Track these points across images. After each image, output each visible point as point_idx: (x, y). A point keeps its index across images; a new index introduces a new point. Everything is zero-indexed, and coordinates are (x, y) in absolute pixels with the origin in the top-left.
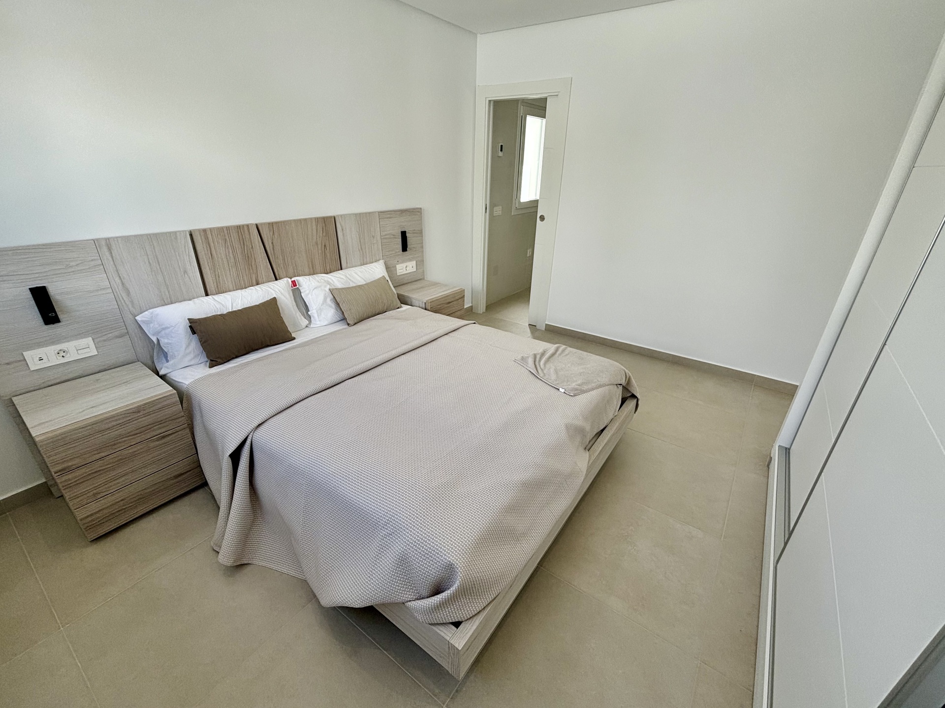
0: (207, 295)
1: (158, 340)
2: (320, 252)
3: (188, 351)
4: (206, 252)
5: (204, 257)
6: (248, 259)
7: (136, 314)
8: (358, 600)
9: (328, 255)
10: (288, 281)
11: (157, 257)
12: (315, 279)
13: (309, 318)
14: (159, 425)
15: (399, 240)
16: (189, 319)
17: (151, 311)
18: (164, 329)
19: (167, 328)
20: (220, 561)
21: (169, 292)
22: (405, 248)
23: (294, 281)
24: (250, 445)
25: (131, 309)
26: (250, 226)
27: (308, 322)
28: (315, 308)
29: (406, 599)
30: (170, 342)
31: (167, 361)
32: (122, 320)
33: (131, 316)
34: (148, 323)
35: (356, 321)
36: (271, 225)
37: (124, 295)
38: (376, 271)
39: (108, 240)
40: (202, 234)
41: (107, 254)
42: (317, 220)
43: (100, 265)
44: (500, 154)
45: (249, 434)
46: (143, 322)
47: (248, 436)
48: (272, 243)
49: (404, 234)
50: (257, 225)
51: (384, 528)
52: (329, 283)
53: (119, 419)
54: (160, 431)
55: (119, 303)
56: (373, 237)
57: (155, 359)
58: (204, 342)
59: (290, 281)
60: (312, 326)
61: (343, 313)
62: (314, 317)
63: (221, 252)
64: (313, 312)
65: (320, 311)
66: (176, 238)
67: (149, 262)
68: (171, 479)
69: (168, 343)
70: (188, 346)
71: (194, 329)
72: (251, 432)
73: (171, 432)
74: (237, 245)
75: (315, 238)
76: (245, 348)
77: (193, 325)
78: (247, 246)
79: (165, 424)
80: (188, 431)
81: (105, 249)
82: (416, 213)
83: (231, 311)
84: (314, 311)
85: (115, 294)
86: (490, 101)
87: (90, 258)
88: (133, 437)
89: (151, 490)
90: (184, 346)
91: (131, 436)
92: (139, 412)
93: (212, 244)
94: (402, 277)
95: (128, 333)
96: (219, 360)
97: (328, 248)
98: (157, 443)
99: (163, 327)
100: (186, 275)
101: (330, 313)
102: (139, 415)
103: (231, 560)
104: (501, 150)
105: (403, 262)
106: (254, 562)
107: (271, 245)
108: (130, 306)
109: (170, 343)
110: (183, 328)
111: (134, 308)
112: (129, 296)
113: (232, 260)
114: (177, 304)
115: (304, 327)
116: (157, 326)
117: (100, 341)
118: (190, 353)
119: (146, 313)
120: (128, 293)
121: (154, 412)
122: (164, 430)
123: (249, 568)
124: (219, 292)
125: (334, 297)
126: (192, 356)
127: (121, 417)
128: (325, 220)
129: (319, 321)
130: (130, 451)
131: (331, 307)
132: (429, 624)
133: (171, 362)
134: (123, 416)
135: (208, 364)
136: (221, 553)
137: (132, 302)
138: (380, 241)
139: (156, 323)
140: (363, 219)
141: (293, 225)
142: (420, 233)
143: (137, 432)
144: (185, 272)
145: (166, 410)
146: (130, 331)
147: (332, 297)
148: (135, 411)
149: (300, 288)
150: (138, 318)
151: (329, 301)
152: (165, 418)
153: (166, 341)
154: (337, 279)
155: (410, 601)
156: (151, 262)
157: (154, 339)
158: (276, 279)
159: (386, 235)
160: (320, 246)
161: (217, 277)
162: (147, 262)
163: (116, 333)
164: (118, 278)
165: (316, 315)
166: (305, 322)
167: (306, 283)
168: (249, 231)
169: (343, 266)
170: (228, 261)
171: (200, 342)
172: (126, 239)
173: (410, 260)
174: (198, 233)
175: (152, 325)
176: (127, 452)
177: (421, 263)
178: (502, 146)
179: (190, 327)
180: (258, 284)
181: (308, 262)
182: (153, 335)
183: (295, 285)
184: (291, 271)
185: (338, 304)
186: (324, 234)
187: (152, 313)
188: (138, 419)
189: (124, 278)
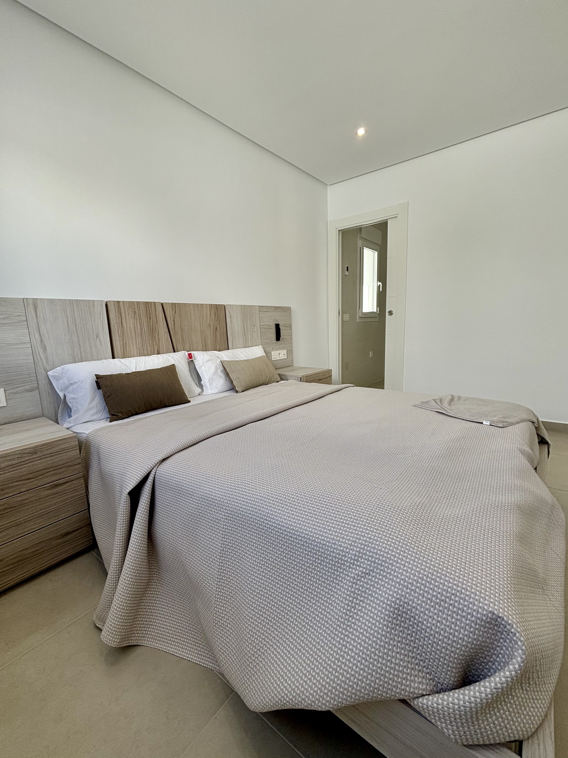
0: (113, 357)
1: (65, 396)
2: (212, 333)
3: (92, 405)
4: (118, 321)
5: (116, 325)
6: (153, 331)
7: (48, 369)
8: (326, 694)
9: (218, 336)
10: (185, 353)
11: (75, 319)
12: (208, 354)
13: (201, 386)
14: (54, 470)
15: (274, 330)
16: (96, 375)
17: (63, 366)
18: (71, 384)
19: (76, 383)
20: (104, 640)
21: (81, 353)
22: (278, 338)
23: (191, 354)
24: (151, 484)
25: (45, 364)
26: (156, 304)
27: (200, 390)
28: (207, 378)
29: (416, 691)
30: (76, 396)
31: (70, 416)
32: (35, 375)
33: (43, 371)
34: (57, 378)
35: (244, 389)
36: (174, 305)
37: (41, 351)
38: (257, 352)
39: (35, 301)
40: (116, 304)
41: (33, 312)
42: (211, 305)
43: (24, 321)
44: (347, 273)
45: (153, 469)
46: (54, 377)
47: (151, 471)
48: (174, 320)
49: (277, 326)
50: (162, 304)
51: (354, 564)
52: (218, 357)
53: (14, 459)
54: (53, 478)
55: (35, 358)
56: (254, 326)
57: (59, 416)
58: (109, 396)
59: (187, 353)
60: (204, 393)
61: (232, 381)
62: (206, 386)
63: (130, 323)
64: (205, 381)
65: (211, 380)
66: (94, 306)
67: (68, 324)
68: (57, 538)
69: (73, 398)
70: (91, 402)
71: (100, 384)
72: (154, 467)
73: (65, 481)
74: (144, 318)
75: (208, 320)
76: (145, 405)
77: (99, 380)
78: (152, 320)
79: (60, 471)
80: (82, 481)
81: (31, 308)
82: (287, 310)
83: (134, 371)
84: (207, 380)
85: (33, 349)
86: (339, 231)
87: (17, 314)
88: (25, 482)
89: (34, 550)
90: (88, 400)
91: (21, 481)
92: (35, 453)
93: (123, 315)
94: (277, 362)
95: (38, 387)
96: (120, 415)
97: (218, 330)
98: (49, 492)
99: (72, 382)
100: (98, 339)
101: (220, 382)
102: (35, 456)
103: (118, 639)
104: (347, 270)
105: (277, 350)
106: (144, 643)
107: (172, 321)
108: (44, 361)
109: (76, 398)
110: (89, 382)
111: (48, 365)
112: (45, 352)
113: (139, 331)
114: (87, 362)
115: (197, 394)
116: (66, 381)
117: (11, 393)
118: (93, 408)
119: (58, 368)
120: (45, 350)
121: (51, 455)
122: (57, 477)
123: (139, 650)
124: (124, 356)
125: (224, 368)
126: (94, 411)
127: (16, 456)
128: (217, 307)
129: (211, 389)
130: (19, 499)
131: (222, 377)
132: (465, 746)
133: (73, 418)
134: (19, 456)
135: (109, 420)
136: (104, 630)
137: (47, 359)
138: (259, 329)
139: (65, 379)
140: (246, 310)
141: (192, 307)
142: (290, 326)
143: (31, 476)
144: (97, 336)
145: (65, 454)
146: (41, 386)
147: (223, 368)
148: (31, 452)
149: (195, 361)
150: (50, 373)
151: (220, 372)
152: (61, 463)
153: (72, 396)
154: (225, 355)
155: (423, 695)
156: (69, 323)
157: (61, 395)
158: (174, 352)
159: (264, 325)
160: (212, 328)
161: (124, 346)
162: (66, 324)
163: (28, 387)
164: (38, 334)
165: (208, 384)
166: (198, 390)
167: (200, 357)
168: (155, 308)
169: (230, 347)
170: (135, 331)
171: (104, 397)
172: (52, 301)
173: (282, 349)
174: (112, 303)
175: (61, 381)
176: (15, 500)
177: (290, 352)
178: (347, 267)
179: (97, 382)
180: (158, 353)
181: (202, 340)
182: (61, 391)
183: (192, 358)
184: (187, 346)
185: (227, 375)
186: (216, 319)
187: (63, 369)
188: (33, 461)
189: (43, 335)
